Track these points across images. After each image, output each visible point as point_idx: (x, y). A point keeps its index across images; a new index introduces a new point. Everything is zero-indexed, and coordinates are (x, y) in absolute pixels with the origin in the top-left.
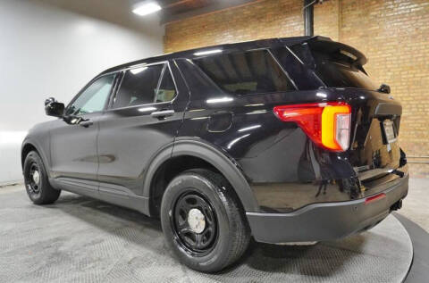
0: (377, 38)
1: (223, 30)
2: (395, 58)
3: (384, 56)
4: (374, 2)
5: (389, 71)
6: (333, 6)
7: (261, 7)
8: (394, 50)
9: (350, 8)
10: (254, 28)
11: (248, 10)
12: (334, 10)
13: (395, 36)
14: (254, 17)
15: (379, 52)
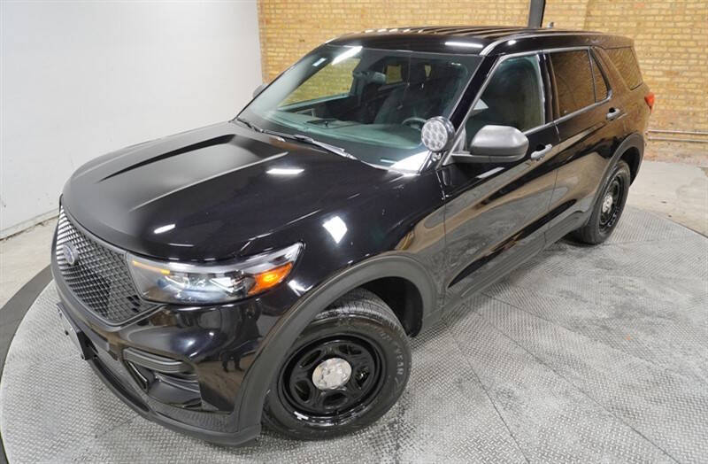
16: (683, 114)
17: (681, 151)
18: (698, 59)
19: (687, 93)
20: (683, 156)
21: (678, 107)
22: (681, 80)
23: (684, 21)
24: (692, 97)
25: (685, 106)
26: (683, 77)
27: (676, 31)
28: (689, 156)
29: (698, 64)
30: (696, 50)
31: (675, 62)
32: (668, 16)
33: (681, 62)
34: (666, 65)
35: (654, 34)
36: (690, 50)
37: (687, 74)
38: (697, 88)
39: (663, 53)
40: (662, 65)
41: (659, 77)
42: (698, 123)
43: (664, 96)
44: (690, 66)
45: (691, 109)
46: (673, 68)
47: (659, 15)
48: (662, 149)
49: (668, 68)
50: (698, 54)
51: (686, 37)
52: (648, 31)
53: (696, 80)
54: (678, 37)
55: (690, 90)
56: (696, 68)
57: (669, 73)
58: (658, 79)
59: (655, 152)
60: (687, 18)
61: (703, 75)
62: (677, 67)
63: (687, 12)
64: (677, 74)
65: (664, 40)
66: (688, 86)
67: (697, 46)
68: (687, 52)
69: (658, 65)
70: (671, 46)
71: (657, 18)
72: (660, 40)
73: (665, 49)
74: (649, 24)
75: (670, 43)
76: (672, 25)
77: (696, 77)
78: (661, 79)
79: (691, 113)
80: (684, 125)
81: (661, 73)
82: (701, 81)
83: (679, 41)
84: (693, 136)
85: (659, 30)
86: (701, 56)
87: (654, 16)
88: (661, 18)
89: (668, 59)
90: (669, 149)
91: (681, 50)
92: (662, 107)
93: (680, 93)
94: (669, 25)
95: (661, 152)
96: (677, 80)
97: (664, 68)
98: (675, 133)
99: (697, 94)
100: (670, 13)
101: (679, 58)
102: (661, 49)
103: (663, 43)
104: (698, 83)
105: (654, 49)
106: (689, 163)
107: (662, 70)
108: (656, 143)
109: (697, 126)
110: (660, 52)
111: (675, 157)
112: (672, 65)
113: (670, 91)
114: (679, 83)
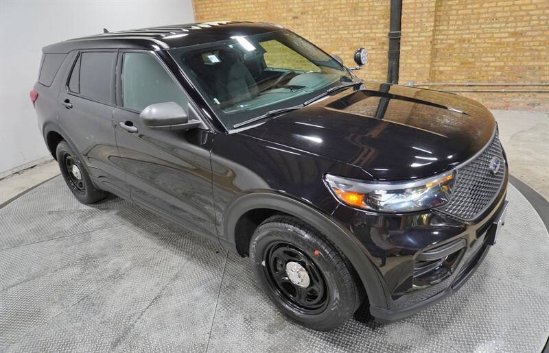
16: (529, 68)
17: (530, 100)
18: (540, 20)
19: (531, 50)
20: (533, 105)
21: (525, 63)
22: (525, 39)
24: (537, 53)
25: (530, 61)
26: (527, 36)
28: (539, 104)
29: (539, 24)
30: (537, 12)
31: (519, 24)
33: (524, 24)
34: (511, 27)
36: (531, 13)
37: (530, 33)
38: (540, 45)
39: (508, 17)
40: (508, 27)
41: (505, 38)
42: (544, 75)
43: (512, 54)
44: (533, 26)
45: (536, 63)
46: (518, 29)
48: (514, 100)
49: (513, 30)
50: (539, 16)
53: (539, 38)
55: (534, 48)
56: (538, 28)
57: (514, 34)
58: (504, 40)
59: (508, 102)
61: (545, 33)
62: (521, 29)
64: (521, 34)
65: (507, 6)
66: (532, 44)
67: (537, 9)
68: (528, 15)
69: (504, 28)
70: (514, 11)
72: (504, 7)
73: (509, 14)
75: (513, 8)
77: (539, 36)
78: (507, 40)
79: (537, 68)
80: (531, 78)
81: (507, 35)
82: (543, 39)
84: (541, 87)
86: (542, 18)
89: (512, 22)
90: (520, 99)
91: (523, 13)
92: (511, 64)
93: (526, 51)
95: (513, 102)
96: (521, 39)
97: (509, 30)
98: (524, 85)
99: (542, 50)
101: (522, 21)
102: (506, 14)
104: (541, 41)
105: (499, 15)
106: (539, 110)
107: (508, 32)
108: (508, 95)
109: (543, 78)
110: (504, 17)
111: (526, 106)
112: (516, 27)
113: (517, 50)
114: (523, 42)
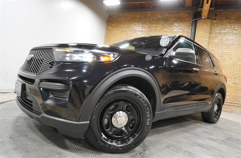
0: (227, 42)
1: (144, 23)
2: (236, 54)
3: (230, 52)
4: (229, 25)
5: (231, 59)
6: (208, 22)
7: (167, 15)
8: (235, 50)
9: (216, 25)
10: (162, 25)
11: (160, 15)
12: (208, 24)
13: (237, 43)
14: (163, 19)
15: (228, 50)
21: (238, 95)
23: (237, 67)
26: (239, 85)
27: (235, 70)
31: (236, 80)
32: (231, 65)
33: (237, 80)
34: (233, 81)
35: (227, 71)
39: (231, 77)
40: (231, 80)
41: (231, 84)
43: (233, 91)
46: (235, 82)
47: (229, 65)
48: (234, 109)
49: (233, 82)
51: (238, 72)
52: (225, 69)
54: (236, 72)
57: (234, 83)
58: (230, 85)
59: (232, 110)
60: (238, 67)
62: (237, 82)
63: (238, 65)
64: (237, 84)
68: (239, 77)
69: (230, 80)
70: (234, 75)
71: (228, 66)
73: (232, 76)
74: (225, 67)
75: (233, 74)
76: (233, 68)
78: (231, 85)
81: (231, 83)
83: (236, 73)
85: (229, 70)
87: (227, 65)
88: (229, 66)
89: (233, 79)
90: (237, 109)
91: (237, 76)
92: (233, 94)
93: (239, 90)
94: (232, 68)
95: (234, 110)
96: (237, 86)
97: (232, 81)
98: (238, 104)
100: (232, 65)
101: (237, 79)
103: (231, 74)
107: (232, 82)
108: (232, 107)
110: (230, 76)
111: (240, 112)
112: (235, 81)
113: (235, 89)
114: (238, 87)
